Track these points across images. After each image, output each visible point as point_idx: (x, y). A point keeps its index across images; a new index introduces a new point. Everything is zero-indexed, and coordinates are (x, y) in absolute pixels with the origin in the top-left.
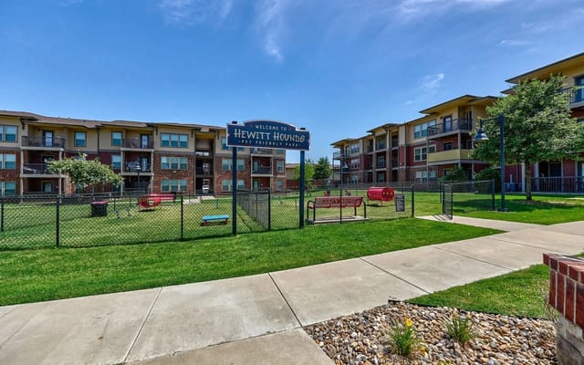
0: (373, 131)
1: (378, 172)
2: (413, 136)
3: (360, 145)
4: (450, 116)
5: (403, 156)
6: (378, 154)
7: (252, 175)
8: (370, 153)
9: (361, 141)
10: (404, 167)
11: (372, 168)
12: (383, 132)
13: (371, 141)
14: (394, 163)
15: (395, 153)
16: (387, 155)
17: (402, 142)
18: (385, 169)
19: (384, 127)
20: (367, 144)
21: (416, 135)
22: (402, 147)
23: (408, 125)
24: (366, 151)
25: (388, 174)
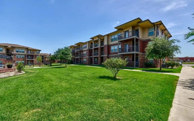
0: (92, 38)
1: (95, 57)
2: (110, 40)
3: (87, 45)
4: (128, 31)
5: (106, 50)
6: (95, 49)
7: (27, 59)
8: (91, 49)
9: (88, 43)
10: (106, 55)
11: (92, 56)
12: (97, 39)
13: (92, 43)
14: (102, 54)
15: (102, 49)
16: (99, 50)
17: (105, 43)
18: (98, 56)
19: (98, 36)
20: (90, 44)
21: (112, 40)
22: (106, 46)
23: (108, 35)
24: (89, 48)
25: (99, 58)
